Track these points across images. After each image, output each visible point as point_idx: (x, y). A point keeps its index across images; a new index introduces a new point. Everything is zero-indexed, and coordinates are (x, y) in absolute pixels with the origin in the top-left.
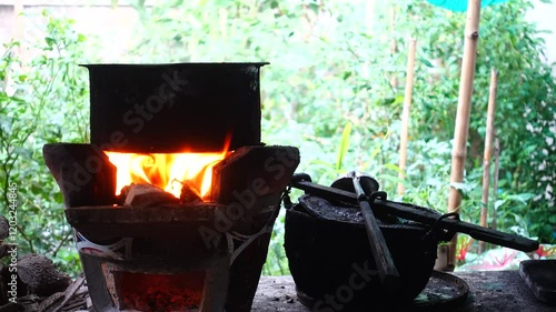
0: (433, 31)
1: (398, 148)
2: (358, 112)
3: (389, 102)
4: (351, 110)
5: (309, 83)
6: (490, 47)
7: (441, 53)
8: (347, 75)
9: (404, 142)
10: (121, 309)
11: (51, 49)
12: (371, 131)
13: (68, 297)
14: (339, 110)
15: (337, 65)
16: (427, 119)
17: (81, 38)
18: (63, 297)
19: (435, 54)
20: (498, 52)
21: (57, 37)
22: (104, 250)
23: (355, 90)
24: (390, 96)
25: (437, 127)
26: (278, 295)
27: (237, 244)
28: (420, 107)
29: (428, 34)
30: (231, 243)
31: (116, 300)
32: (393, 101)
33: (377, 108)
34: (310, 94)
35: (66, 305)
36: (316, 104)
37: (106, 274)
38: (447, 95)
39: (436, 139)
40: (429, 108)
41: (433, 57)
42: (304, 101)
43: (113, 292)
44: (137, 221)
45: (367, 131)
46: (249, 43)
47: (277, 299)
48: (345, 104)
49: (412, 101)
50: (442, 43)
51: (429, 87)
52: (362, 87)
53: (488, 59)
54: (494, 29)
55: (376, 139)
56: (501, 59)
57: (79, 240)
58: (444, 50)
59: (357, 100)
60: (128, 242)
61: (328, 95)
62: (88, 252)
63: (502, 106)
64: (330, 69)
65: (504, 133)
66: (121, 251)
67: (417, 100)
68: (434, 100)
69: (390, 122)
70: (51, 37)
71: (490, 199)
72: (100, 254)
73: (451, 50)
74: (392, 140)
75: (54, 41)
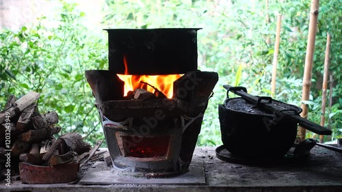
0: (292, 9)
1: (271, 81)
2: (245, 60)
3: (265, 53)
4: (241, 58)
5: (213, 42)
6: (329, 19)
7: (298, 23)
8: (239, 37)
9: (274, 77)
10: (125, 156)
11: (65, 21)
12: (254, 71)
13: (91, 155)
14: (234, 58)
15: (231, 30)
16: (288, 64)
17: (82, 14)
18: (89, 155)
19: (294, 23)
20: (334, 22)
21: (68, 14)
22: (118, 125)
23: (244, 45)
24: (265, 50)
25: (296, 70)
26: (204, 155)
27: (186, 122)
28: (284, 56)
29: (290, 11)
30: (183, 121)
31: (123, 152)
32: (267, 52)
33: (258, 57)
34: (215, 49)
35: (90, 159)
36: (219, 55)
37: (118, 138)
38: (300, 49)
39: (294, 78)
40: (289, 57)
41: (293, 26)
42: (211, 53)
43: (121, 147)
44: (138, 107)
45: (251, 71)
46: (175, 16)
47: (204, 157)
48: (237, 54)
49: (279, 52)
50: (298, 17)
51: (290, 44)
52: (248, 44)
53: (328, 27)
54: (331, 8)
55: (257, 76)
56: (336, 27)
57: (104, 120)
58: (300, 21)
59: (245, 52)
60: (130, 120)
61: (226, 49)
62: (109, 126)
63: (336, 57)
64: (227, 34)
65: (337, 74)
66: (127, 125)
67: (282, 52)
68: (293, 52)
69: (265, 66)
70: (65, 14)
71: (326, 112)
72: (115, 127)
73: (304, 21)
74: (267, 76)
75: (66, 16)
